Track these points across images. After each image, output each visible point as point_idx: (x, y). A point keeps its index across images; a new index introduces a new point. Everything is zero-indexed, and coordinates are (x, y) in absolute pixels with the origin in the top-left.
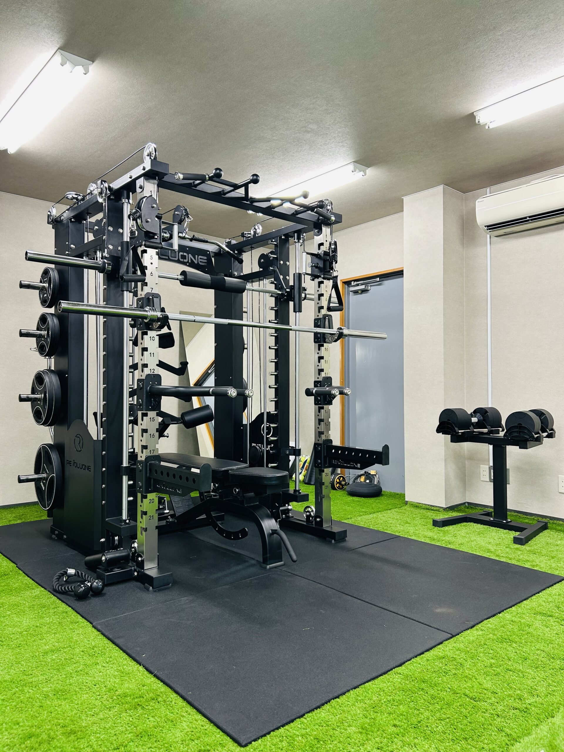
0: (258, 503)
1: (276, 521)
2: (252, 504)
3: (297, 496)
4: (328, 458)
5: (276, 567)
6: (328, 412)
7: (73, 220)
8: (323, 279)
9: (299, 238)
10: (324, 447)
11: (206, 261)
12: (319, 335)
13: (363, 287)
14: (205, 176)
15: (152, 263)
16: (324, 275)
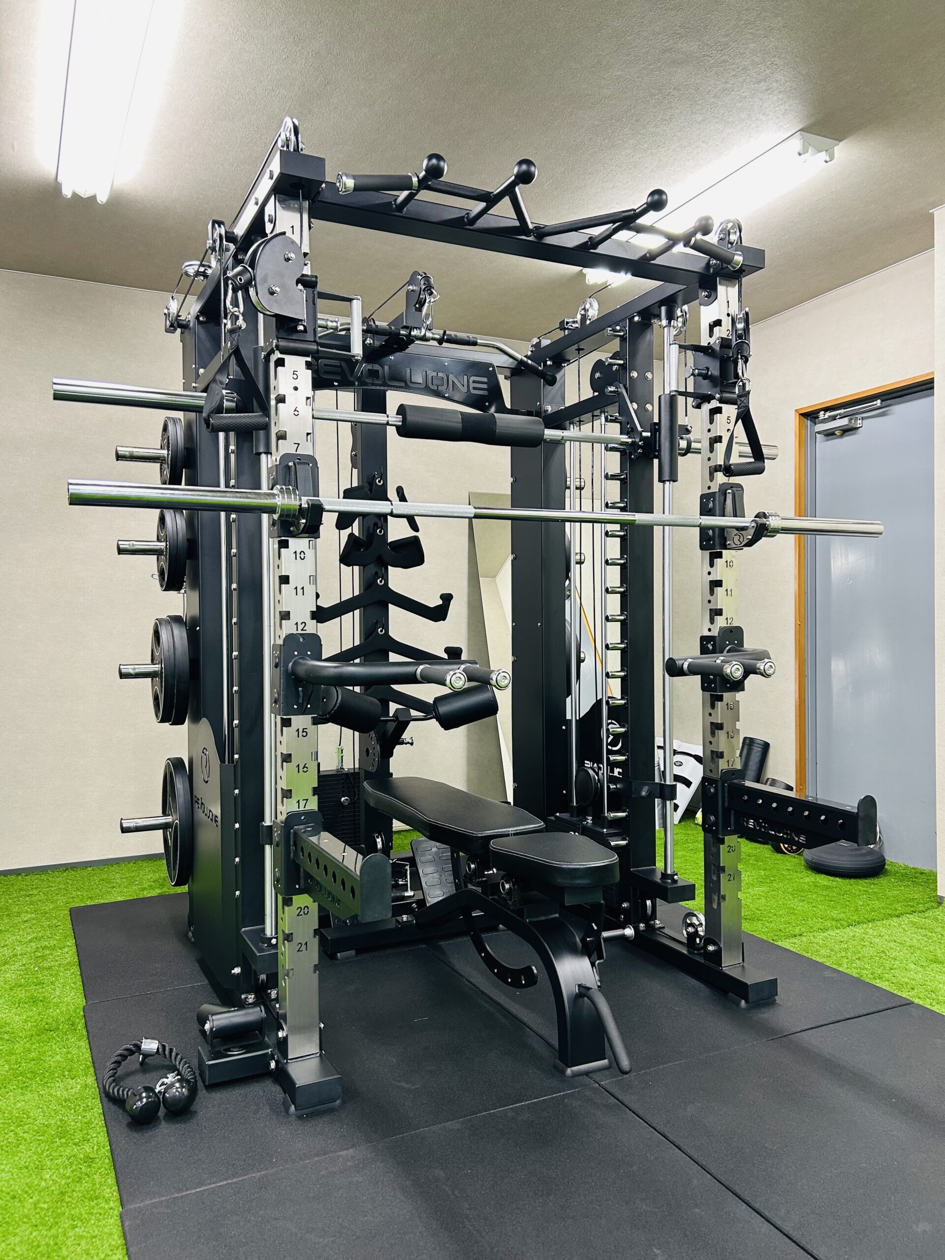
0: (557, 915)
1: (593, 964)
2: (543, 918)
3: (666, 888)
4: (733, 812)
5: (587, 1073)
6: (734, 708)
7: (201, 319)
8: (720, 402)
9: (670, 317)
10: (723, 786)
11: (485, 386)
12: (711, 532)
13: (844, 422)
14: (411, 178)
15: (296, 389)
16: (721, 392)
